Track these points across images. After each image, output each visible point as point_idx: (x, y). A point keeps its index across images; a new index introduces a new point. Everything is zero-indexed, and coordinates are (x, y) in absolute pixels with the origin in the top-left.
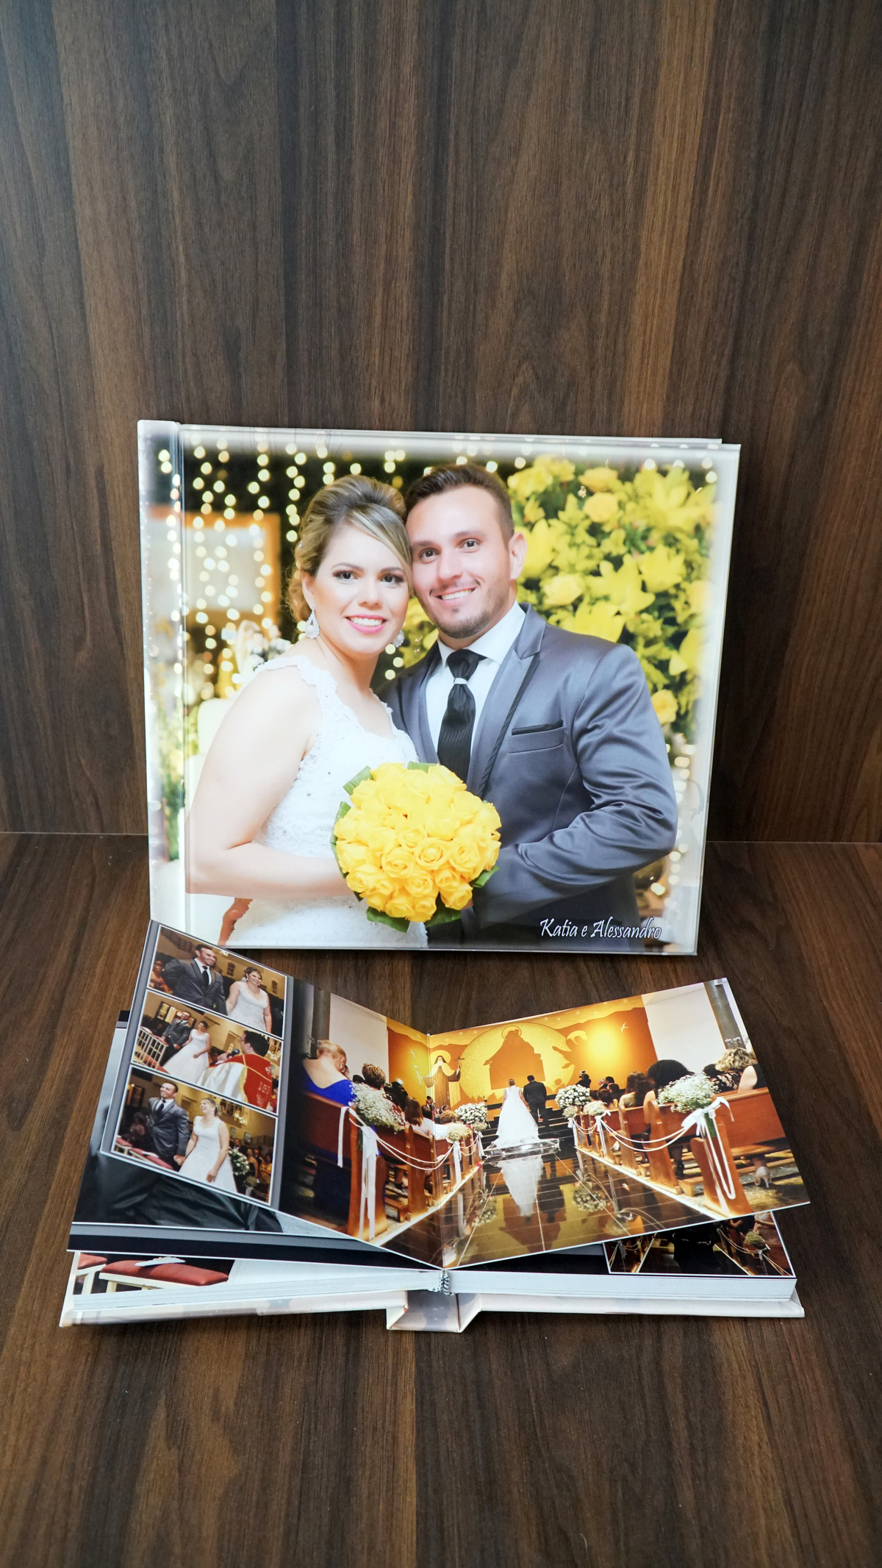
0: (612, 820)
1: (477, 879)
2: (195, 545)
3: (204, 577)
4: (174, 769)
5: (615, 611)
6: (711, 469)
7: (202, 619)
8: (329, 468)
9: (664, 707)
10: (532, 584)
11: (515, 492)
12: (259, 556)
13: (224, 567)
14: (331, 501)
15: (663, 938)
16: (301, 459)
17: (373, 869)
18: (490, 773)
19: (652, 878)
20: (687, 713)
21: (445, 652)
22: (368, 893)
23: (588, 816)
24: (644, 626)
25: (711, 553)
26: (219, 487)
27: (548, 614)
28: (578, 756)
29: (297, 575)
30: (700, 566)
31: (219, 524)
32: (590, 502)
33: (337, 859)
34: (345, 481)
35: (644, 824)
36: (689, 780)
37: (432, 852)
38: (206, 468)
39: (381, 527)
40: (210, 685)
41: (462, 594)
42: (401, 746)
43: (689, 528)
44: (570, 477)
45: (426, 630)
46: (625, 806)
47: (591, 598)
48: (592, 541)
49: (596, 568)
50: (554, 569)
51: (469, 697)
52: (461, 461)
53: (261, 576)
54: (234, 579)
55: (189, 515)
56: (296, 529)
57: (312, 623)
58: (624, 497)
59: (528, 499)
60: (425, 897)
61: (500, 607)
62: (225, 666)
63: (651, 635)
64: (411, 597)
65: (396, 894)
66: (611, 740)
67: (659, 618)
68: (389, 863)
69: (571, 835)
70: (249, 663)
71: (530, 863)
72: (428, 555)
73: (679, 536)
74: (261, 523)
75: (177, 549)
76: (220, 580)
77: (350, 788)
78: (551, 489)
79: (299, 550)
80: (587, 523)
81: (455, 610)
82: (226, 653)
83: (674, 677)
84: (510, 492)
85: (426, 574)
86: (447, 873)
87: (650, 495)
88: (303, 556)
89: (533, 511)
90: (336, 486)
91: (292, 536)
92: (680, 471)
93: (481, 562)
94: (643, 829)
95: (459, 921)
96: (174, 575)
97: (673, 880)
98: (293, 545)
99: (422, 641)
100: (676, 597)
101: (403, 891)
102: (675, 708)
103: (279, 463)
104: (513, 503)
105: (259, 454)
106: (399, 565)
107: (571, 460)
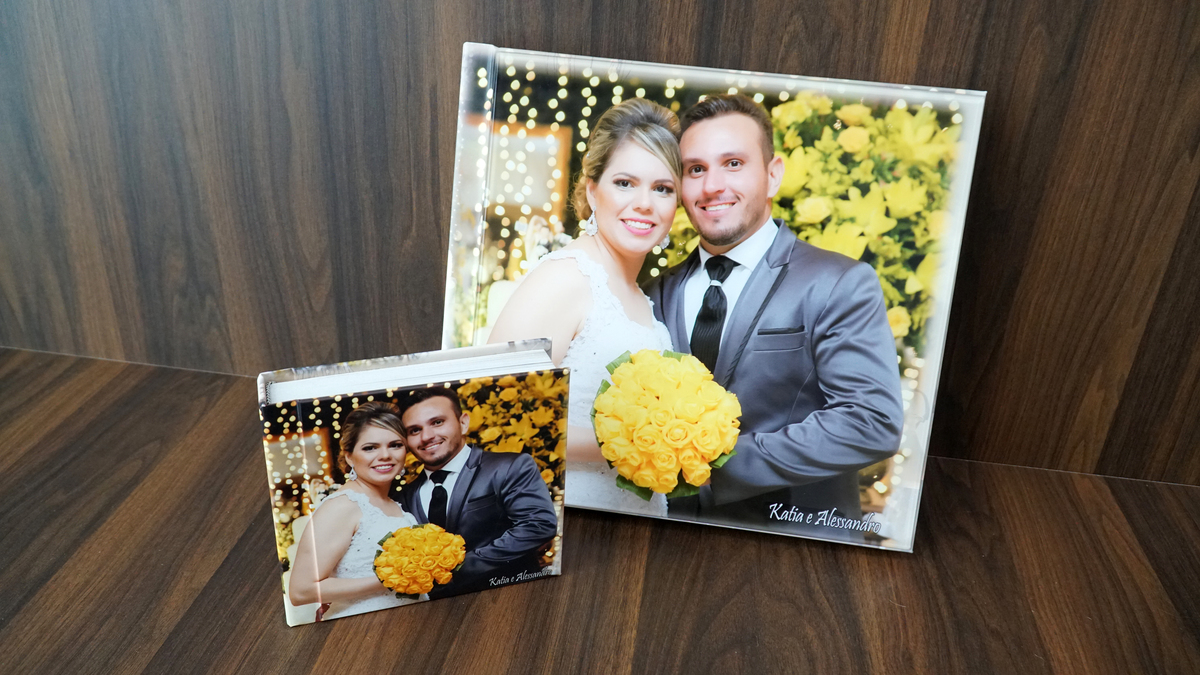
0: (843, 420)
1: (716, 461)
2: (500, 149)
3: (505, 176)
4: (465, 338)
5: (860, 232)
6: (957, 112)
7: (500, 211)
8: (618, 91)
9: (898, 322)
10: (786, 203)
11: (778, 121)
12: (552, 162)
13: (522, 169)
14: (617, 119)
15: (881, 533)
16: (595, 82)
17: (626, 442)
18: (735, 367)
19: (875, 477)
20: (919, 329)
21: (704, 257)
22: (619, 462)
23: (821, 414)
24: (885, 248)
25: (953, 187)
26: (525, 101)
27: (798, 230)
28: (815, 360)
29: (582, 180)
30: (940, 198)
31: (522, 133)
32: (844, 134)
33: (595, 430)
34: (631, 103)
35: (871, 427)
36: (916, 391)
37: (678, 432)
38: (515, 85)
39: (658, 143)
40: (501, 268)
41: (724, 207)
42: (659, 336)
43: (934, 162)
44: (828, 111)
45: (689, 236)
46: (855, 409)
47: (839, 219)
48: (843, 169)
49: (844, 192)
50: (806, 191)
51: (722, 298)
52: (732, 92)
53: (552, 178)
54: (529, 180)
55: (497, 124)
56: (586, 141)
57: (591, 223)
58: (875, 132)
59: (788, 128)
60: (669, 471)
61: (756, 220)
62: (515, 253)
63: (891, 256)
64: (678, 207)
65: (643, 466)
66: (847, 347)
67: (899, 241)
68: (640, 438)
69: (803, 429)
70: (535, 252)
71: (765, 451)
72: (697, 171)
73: (923, 169)
74: (556, 134)
75: (485, 151)
76: (518, 180)
77: (611, 368)
78: (809, 121)
79: (586, 159)
80: (840, 153)
81: (716, 221)
82: (517, 242)
83: (909, 296)
84: (773, 121)
85: (694, 187)
86: (689, 452)
87: (899, 131)
88: (589, 165)
89: (792, 139)
90: (623, 106)
91: (581, 147)
92: (929, 111)
93: (743, 181)
94: (870, 430)
95: (697, 496)
96: (481, 173)
97: (895, 480)
98: (582, 155)
99: (685, 245)
100: (916, 223)
101: (650, 464)
102: (909, 324)
103: (576, 83)
104: (775, 130)
105: (560, 75)
106: (671, 178)
107: (830, 97)
